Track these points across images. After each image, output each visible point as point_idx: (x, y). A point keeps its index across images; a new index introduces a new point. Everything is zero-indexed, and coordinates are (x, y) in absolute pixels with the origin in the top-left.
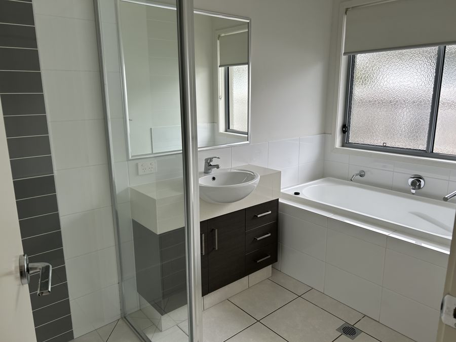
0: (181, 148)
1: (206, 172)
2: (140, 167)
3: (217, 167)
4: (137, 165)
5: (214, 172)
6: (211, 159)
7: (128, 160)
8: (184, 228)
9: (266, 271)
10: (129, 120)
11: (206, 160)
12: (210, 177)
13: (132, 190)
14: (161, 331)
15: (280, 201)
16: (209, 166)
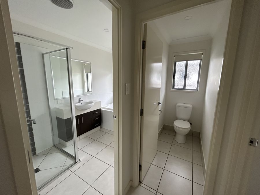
0: (69, 96)
1: (79, 102)
2: (58, 102)
3: (82, 100)
4: (57, 101)
5: (81, 102)
6: (80, 99)
7: (54, 99)
8: (71, 118)
9: (98, 128)
10: (55, 89)
11: (79, 99)
12: (80, 103)
13: (56, 108)
14: (66, 147)
15: (101, 109)
16: (80, 101)
